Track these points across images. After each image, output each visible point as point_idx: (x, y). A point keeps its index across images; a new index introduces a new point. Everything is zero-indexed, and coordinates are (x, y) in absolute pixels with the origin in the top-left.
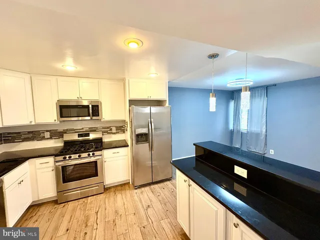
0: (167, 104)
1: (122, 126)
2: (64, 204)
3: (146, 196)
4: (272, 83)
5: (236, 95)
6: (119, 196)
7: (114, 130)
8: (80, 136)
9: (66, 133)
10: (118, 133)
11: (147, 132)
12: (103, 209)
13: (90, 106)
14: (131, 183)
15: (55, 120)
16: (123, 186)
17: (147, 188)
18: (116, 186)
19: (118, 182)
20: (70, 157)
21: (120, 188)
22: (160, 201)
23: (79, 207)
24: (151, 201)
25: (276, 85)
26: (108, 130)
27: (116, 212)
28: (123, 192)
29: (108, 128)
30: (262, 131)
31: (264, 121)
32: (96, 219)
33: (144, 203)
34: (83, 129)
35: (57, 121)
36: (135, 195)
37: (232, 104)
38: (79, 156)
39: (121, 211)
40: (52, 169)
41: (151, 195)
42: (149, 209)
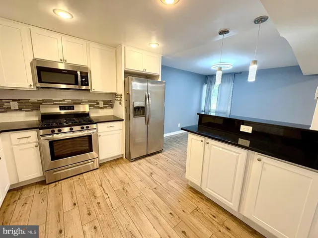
0: (160, 80)
1: (110, 101)
2: (54, 184)
3: (144, 166)
4: (239, 71)
5: (209, 79)
6: (118, 170)
7: (101, 104)
8: (61, 108)
9: (42, 104)
10: (106, 107)
11: (144, 106)
12: (107, 182)
13: (79, 73)
14: (124, 157)
15: (31, 86)
16: (117, 161)
17: (142, 161)
18: (110, 161)
19: (112, 157)
20: (60, 131)
21: (114, 162)
22: (160, 168)
23: (75, 184)
24: (152, 169)
25: (241, 73)
26: (94, 105)
27: (122, 182)
28: (120, 166)
29: (94, 101)
30: (227, 111)
31: (230, 102)
32: (103, 190)
33: (145, 171)
34: (64, 100)
35: (32, 87)
36: (134, 166)
37: (205, 87)
38: (71, 129)
39: (127, 180)
40: (35, 144)
41: (149, 164)
42: (153, 176)
